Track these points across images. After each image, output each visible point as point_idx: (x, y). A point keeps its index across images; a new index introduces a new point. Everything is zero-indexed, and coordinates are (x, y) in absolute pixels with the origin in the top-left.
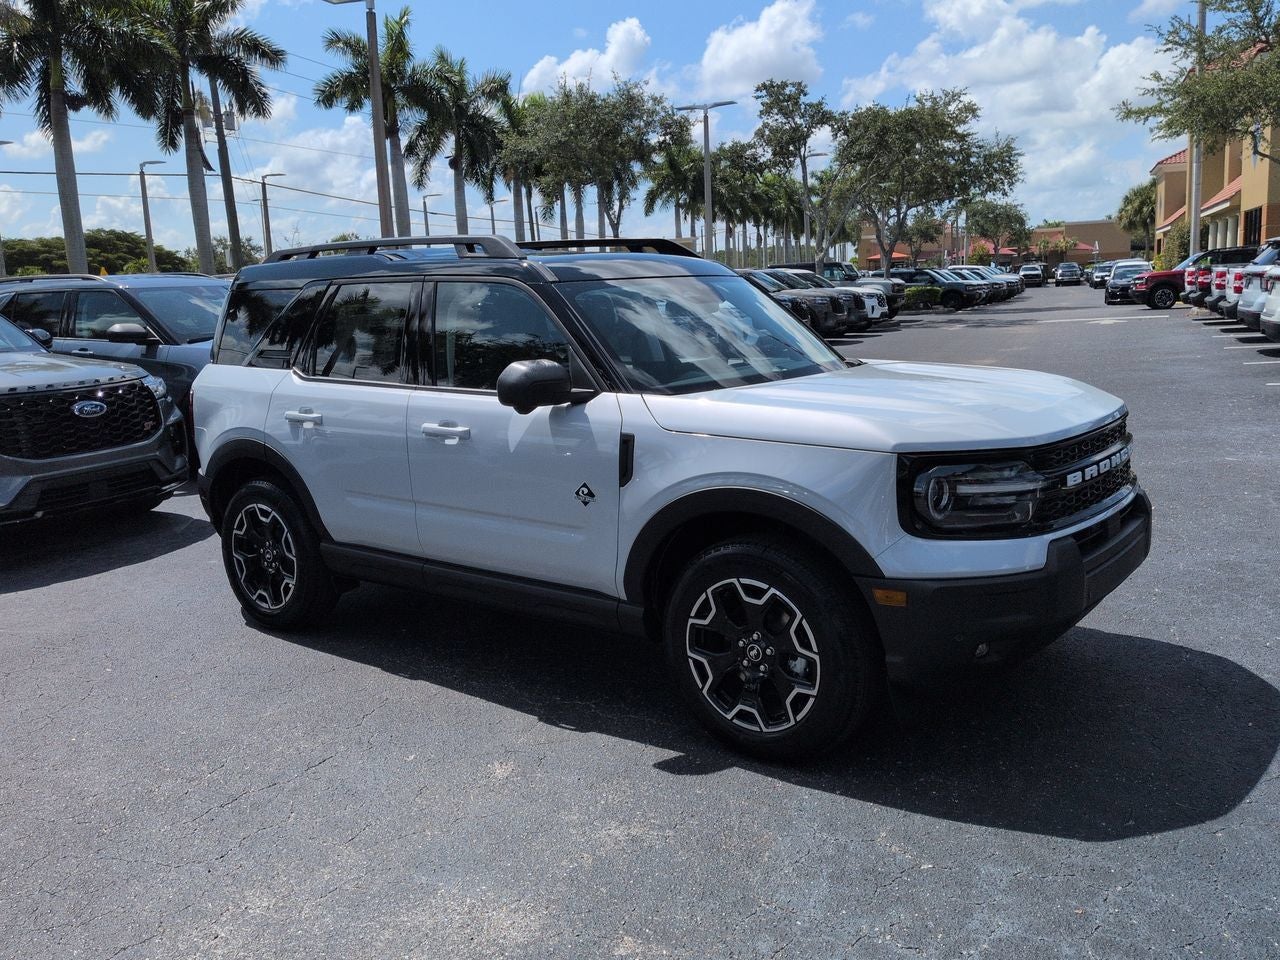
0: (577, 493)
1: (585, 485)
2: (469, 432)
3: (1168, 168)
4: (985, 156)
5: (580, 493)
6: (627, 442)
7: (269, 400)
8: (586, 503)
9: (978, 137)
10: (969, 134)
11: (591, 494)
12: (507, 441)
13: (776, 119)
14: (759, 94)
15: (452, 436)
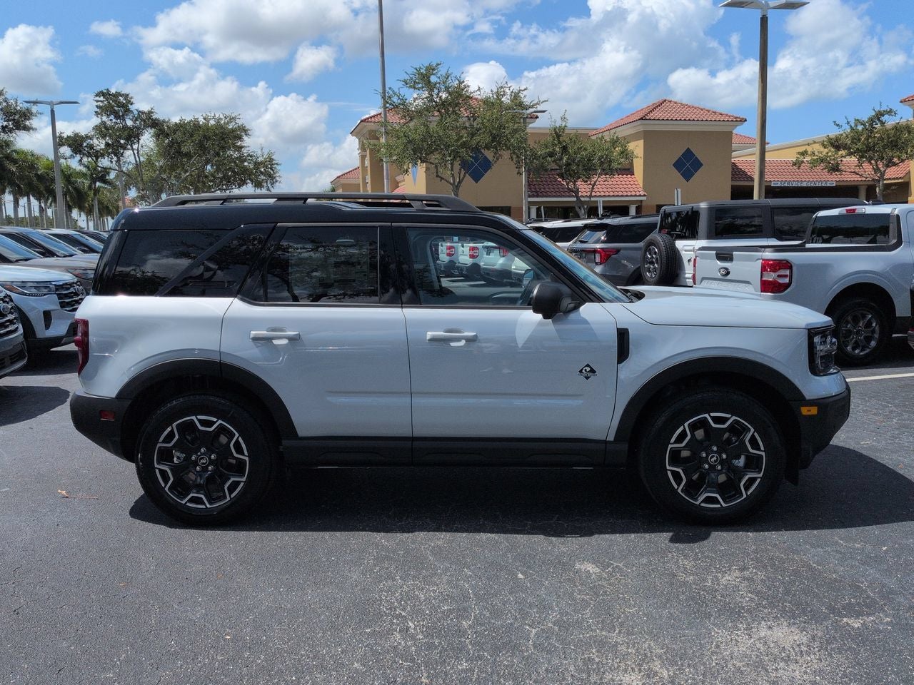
0: (581, 371)
1: (588, 366)
2: (476, 336)
3: (343, 181)
4: (256, 163)
5: (583, 371)
6: (623, 335)
7: (222, 323)
9: (251, 149)
10: (244, 147)
11: (593, 371)
12: (514, 340)
13: (110, 120)
14: (98, 98)
15: (458, 339)
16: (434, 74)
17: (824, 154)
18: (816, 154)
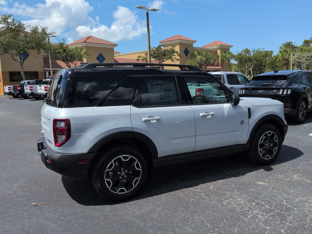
1: (242, 120)
2: (214, 114)
6: (249, 109)
8: (242, 124)
11: (243, 122)
15: (209, 115)
16: (9, 19)
17: (145, 57)
18: (143, 57)
